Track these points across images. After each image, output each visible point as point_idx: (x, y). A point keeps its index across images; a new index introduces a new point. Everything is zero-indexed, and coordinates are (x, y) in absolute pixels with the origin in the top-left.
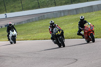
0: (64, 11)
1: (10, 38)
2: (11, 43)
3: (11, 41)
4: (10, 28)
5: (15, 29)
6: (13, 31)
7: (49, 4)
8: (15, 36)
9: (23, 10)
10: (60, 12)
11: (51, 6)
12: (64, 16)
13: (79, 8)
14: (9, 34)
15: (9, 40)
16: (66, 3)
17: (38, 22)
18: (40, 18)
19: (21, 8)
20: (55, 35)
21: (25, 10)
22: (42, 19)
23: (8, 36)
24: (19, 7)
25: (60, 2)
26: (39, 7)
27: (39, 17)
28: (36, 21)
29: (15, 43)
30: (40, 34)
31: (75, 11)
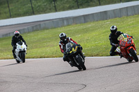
0: (67, 19)
1: (17, 54)
2: (18, 62)
3: (18, 58)
4: (17, 39)
5: (24, 41)
6: (21, 44)
7: (47, 8)
8: (25, 51)
9: (11, 17)
10: (63, 19)
11: (49, 12)
12: (68, 25)
13: (89, 15)
14: (15, 48)
15: (15, 57)
16: (70, 8)
17: (32, 34)
18: (35, 28)
19: (8, 14)
20: (69, 54)
21: (13, 17)
22: (37, 30)
23: (14, 51)
24: (5, 13)
25: (61, 6)
26: (33, 13)
27: (33, 27)
28: (29, 32)
29: (24, 61)
30: (35, 50)
31: (83, 18)
